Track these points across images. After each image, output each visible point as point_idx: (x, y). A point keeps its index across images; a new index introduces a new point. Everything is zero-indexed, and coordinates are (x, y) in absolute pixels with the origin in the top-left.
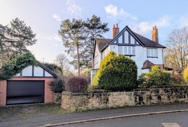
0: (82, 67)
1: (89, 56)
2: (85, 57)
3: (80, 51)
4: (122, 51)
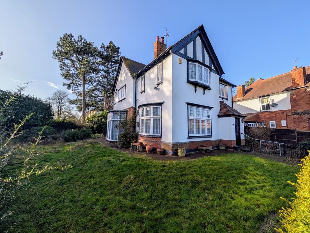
0: (89, 109)
1: (99, 96)
2: (94, 97)
3: (88, 89)
4: (195, 75)
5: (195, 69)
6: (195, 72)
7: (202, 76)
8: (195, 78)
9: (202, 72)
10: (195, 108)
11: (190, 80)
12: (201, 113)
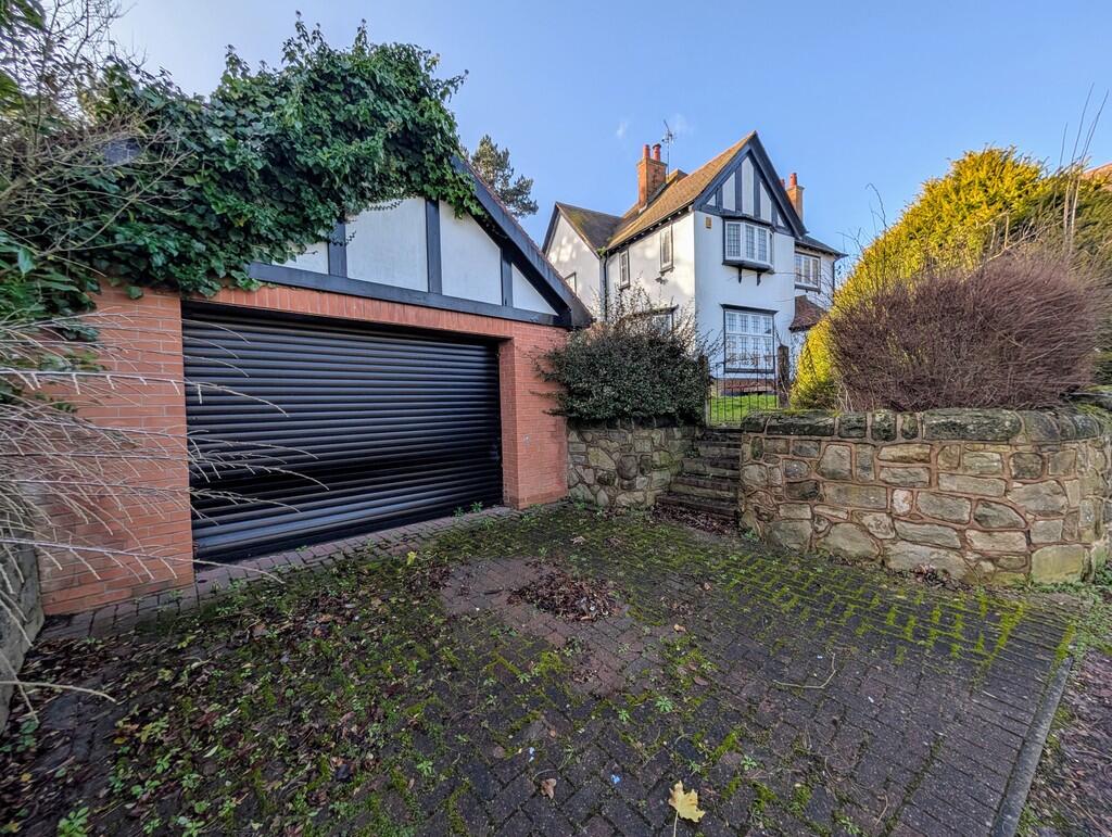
4: (738, 247)
5: (738, 236)
6: (738, 241)
7: (753, 249)
8: (738, 254)
9: (753, 238)
10: (738, 314)
11: (727, 258)
12: (750, 323)
